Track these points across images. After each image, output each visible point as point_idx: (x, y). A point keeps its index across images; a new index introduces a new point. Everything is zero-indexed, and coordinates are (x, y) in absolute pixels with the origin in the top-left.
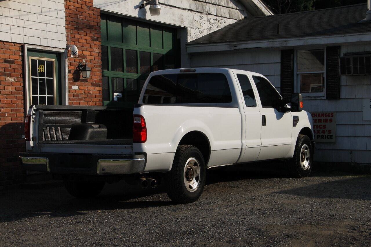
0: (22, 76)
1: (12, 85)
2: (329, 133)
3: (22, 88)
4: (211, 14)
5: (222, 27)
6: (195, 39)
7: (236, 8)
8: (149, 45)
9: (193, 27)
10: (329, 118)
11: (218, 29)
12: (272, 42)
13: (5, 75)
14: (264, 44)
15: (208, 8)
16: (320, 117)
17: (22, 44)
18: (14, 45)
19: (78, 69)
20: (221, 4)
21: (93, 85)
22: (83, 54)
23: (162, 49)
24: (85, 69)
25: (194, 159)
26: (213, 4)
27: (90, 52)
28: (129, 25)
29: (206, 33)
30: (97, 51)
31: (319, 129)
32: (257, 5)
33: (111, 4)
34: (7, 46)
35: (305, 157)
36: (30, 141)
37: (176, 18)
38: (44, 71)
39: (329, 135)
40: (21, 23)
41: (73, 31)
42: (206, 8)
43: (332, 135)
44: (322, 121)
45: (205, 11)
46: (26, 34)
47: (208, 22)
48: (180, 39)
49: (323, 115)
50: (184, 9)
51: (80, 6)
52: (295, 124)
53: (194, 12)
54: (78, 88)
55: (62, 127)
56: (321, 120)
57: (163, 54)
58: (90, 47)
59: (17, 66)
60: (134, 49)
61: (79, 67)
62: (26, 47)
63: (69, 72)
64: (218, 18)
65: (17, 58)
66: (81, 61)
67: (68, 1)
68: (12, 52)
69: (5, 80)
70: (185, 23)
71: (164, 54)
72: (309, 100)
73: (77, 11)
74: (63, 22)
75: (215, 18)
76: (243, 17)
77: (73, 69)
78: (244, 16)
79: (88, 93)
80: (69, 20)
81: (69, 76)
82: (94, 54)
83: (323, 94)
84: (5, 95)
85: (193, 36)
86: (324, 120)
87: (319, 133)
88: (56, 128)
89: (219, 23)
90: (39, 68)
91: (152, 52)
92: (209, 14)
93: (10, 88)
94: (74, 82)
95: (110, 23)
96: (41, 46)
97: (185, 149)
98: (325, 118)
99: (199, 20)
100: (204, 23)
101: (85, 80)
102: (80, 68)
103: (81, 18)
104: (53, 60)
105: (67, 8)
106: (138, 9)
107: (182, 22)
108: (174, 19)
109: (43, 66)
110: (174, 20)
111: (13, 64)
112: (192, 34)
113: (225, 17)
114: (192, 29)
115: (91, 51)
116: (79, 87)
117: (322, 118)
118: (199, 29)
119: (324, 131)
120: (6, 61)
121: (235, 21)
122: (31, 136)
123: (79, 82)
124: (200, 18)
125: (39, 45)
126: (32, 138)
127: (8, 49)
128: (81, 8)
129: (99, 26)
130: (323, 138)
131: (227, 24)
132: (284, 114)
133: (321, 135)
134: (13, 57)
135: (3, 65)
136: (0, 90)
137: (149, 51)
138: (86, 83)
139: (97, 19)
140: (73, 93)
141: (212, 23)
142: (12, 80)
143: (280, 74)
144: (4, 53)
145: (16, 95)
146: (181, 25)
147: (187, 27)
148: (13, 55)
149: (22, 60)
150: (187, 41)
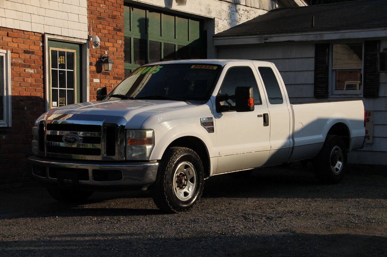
0: (42, 68)
1: (32, 77)
3: (43, 80)
4: (241, 4)
5: (251, 18)
6: (223, 31)
8: (174, 36)
9: (220, 17)
11: (247, 20)
12: (306, 35)
13: (25, 66)
14: (297, 37)
17: (42, 34)
18: (35, 35)
21: (115, 78)
22: (105, 45)
23: (188, 42)
24: (107, 62)
27: (112, 44)
29: (234, 25)
30: (120, 42)
34: (27, 36)
37: (203, 8)
38: (64, 63)
40: (42, 12)
41: (95, 21)
43: (369, 136)
45: (233, 1)
46: (46, 23)
47: (237, 13)
48: (206, 31)
53: (222, 2)
58: (113, 38)
59: (37, 57)
60: (158, 41)
61: (101, 58)
62: (47, 37)
63: (91, 64)
64: (247, 8)
65: (37, 49)
66: (102, 53)
68: (33, 42)
69: (25, 72)
70: (212, 13)
72: (345, 97)
74: (85, 12)
75: (245, 8)
76: (274, 7)
77: (94, 61)
79: (110, 87)
80: (91, 9)
81: (90, 68)
82: (116, 45)
83: (361, 92)
84: (25, 88)
85: (220, 27)
89: (248, 14)
90: (59, 60)
91: (177, 44)
92: (238, 4)
93: (29, 80)
94: (96, 75)
95: (134, 12)
99: (227, 11)
100: (232, 14)
101: (107, 73)
102: (102, 60)
103: (104, 7)
104: (75, 51)
107: (209, 12)
109: (64, 57)
110: (200, 10)
112: (220, 25)
113: (255, 7)
114: (219, 20)
115: (113, 42)
116: (100, 81)
118: (227, 20)
120: (26, 52)
121: (266, 12)
123: (101, 75)
124: (228, 8)
125: (60, 35)
127: (28, 39)
131: (257, 15)
134: (33, 48)
135: (23, 56)
136: (19, 82)
137: (173, 44)
138: (108, 76)
139: (120, 8)
140: (94, 86)
141: (241, 14)
142: (31, 71)
143: (314, 70)
144: (24, 43)
145: (35, 88)
146: (208, 16)
147: (214, 18)
148: (33, 45)
149: (42, 51)
150: (214, 33)
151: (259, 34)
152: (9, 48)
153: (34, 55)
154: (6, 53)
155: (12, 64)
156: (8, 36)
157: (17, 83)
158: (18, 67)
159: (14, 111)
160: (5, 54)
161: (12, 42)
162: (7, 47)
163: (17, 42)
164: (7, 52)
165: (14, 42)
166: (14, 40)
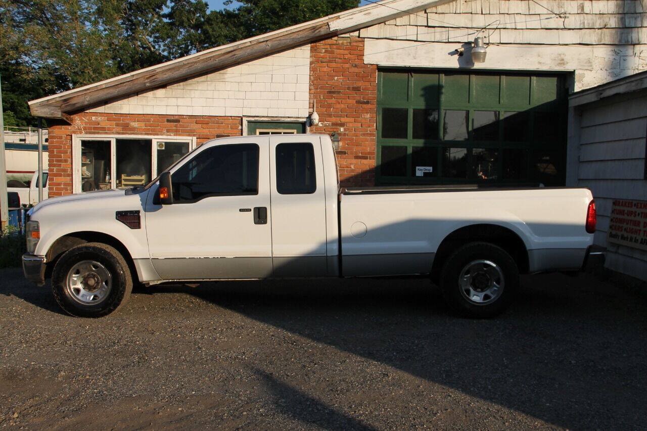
8: (497, 101)
17: (241, 117)
21: (357, 157)
22: (341, 121)
23: (529, 105)
27: (354, 118)
30: (368, 116)
34: (221, 121)
37: (547, 60)
41: (324, 96)
46: (246, 106)
47: (636, 58)
51: (339, 65)
53: (594, 46)
58: (355, 112)
60: (463, 109)
62: (245, 119)
65: (235, 133)
67: (318, 62)
70: (570, 64)
73: (333, 71)
79: (348, 167)
82: (360, 120)
85: (587, 82)
91: (502, 110)
92: (638, 44)
96: (267, 117)
99: (608, 57)
103: (340, 79)
105: (315, 70)
107: (562, 62)
108: (541, 61)
112: (588, 79)
114: (587, 72)
118: (606, 70)
120: (219, 136)
124: (611, 53)
127: (222, 124)
128: (342, 68)
137: (495, 110)
146: (558, 68)
147: (575, 71)
148: (229, 129)
150: (574, 90)
156: (196, 123)
160: (191, 140)
161: (202, 128)
162: (195, 133)
163: (207, 128)
166: (204, 126)
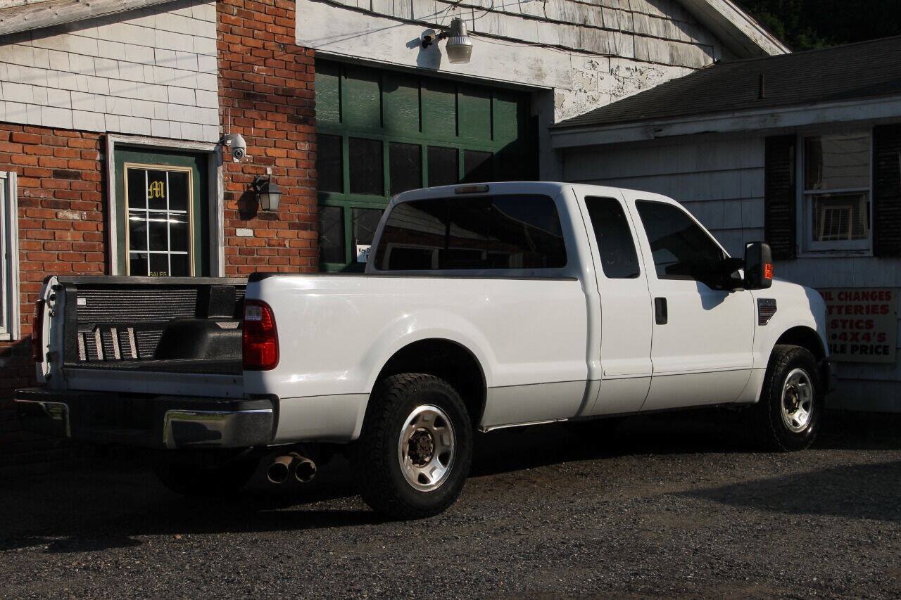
0: (100, 209)
1: (75, 229)
2: (879, 341)
3: (102, 234)
4: (621, 57)
5: (651, 84)
6: (575, 116)
7: (689, 41)
8: (455, 132)
9: (569, 87)
10: (878, 302)
11: (640, 91)
12: (743, 116)
13: (56, 205)
15: (611, 41)
16: (859, 300)
17: (101, 134)
18: (82, 137)
19: (252, 189)
20: (647, 31)
21: (292, 226)
22: (266, 155)
23: (490, 141)
24: (266, 191)
25: (434, 409)
26: (624, 32)
27: (285, 151)
28: (402, 85)
29: (605, 101)
30: (305, 147)
31: (855, 330)
32: (744, 32)
33: (344, 38)
34: (61, 140)
35: (798, 401)
36: (42, 361)
37: (523, 68)
39: (879, 347)
40: (101, 85)
41: (239, 103)
42: (607, 43)
43: (888, 346)
44: (864, 311)
45: (601, 49)
46: (112, 111)
47: (613, 76)
48: (536, 118)
49: (865, 296)
50: (544, 46)
51: (260, 44)
52: (763, 320)
53: (572, 53)
54: (252, 235)
55: (138, 328)
56: (862, 307)
57: (492, 153)
58: (287, 139)
59: (87, 185)
60: (413, 143)
61: (254, 185)
62: (112, 140)
63: (228, 196)
64: (639, 65)
65: (90, 167)
66: (259, 172)
67: (227, 33)
68: (76, 152)
69: (57, 217)
70: (548, 78)
71: (495, 151)
72: (834, 258)
73: (251, 54)
74: (212, 83)
75: (633, 65)
76: (710, 61)
77: (239, 190)
78: (714, 60)
79: (280, 245)
80: (229, 77)
81: (225, 206)
82: (295, 153)
83: (866, 243)
84: (57, 252)
85: (567, 108)
86: (868, 307)
87: (857, 340)
88: (122, 329)
89: (642, 78)
90: (151, 190)
91: (461, 147)
92: (614, 56)
93: (69, 236)
94: (242, 219)
95: (348, 82)
96: (151, 137)
97: (404, 385)
98: (871, 303)
99: (586, 71)
100: (599, 79)
101: (271, 216)
102: (258, 187)
103: (262, 71)
104: (189, 169)
105: (223, 48)
106: (417, 49)
107: (540, 76)
108: (518, 69)
109: (162, 184)
110: (516, 72)
111: (77, 181)
112: (568, 104)
113: (659, 61)
114: (566, 93)
115: (287, 147)
116: (254, 232)
117: (864, 303)
118: (585, 92)
119: (868, 334)
120: (58, 174)
121: (688, 72)
122: (45, 350)
123: (255, 221)
124: (589, 65)
125: (148, 136)
126: (48, 355)
127: (64, 146)
128: (264, 48)
129: (312, 90)
130: (866, 353)
131: (665, 79)
132: (728, 295)
133: (862, 346)
134: (77, 164)
135: (52, 183)
136: (43, 241)
137: (453, 147)
138: (274, 223)
139: (306, 72)
140: (237, 245)
141: (624, 78)
142: (75, 216)
143: (764, 196)
144: (53, 155)
145: (85, 253)
146: (535, 83)
147: (553, 88)
148: (79, 159)
149: (101, 172)
150: (553, 120)
151: (644, 120)
152: (13, 167)
153: (80, 181)
154: (6, 177)
155: (21, 203)
156: (11, 140)
157: (35, 243)
158: (40, 207)
159: (27, 303)
160: (3, 180)
161: (23, 153)
162: (10, 164)
163: (35, 154)
164: (8, 175)
165: (26, 153)
166: (27, 148)
